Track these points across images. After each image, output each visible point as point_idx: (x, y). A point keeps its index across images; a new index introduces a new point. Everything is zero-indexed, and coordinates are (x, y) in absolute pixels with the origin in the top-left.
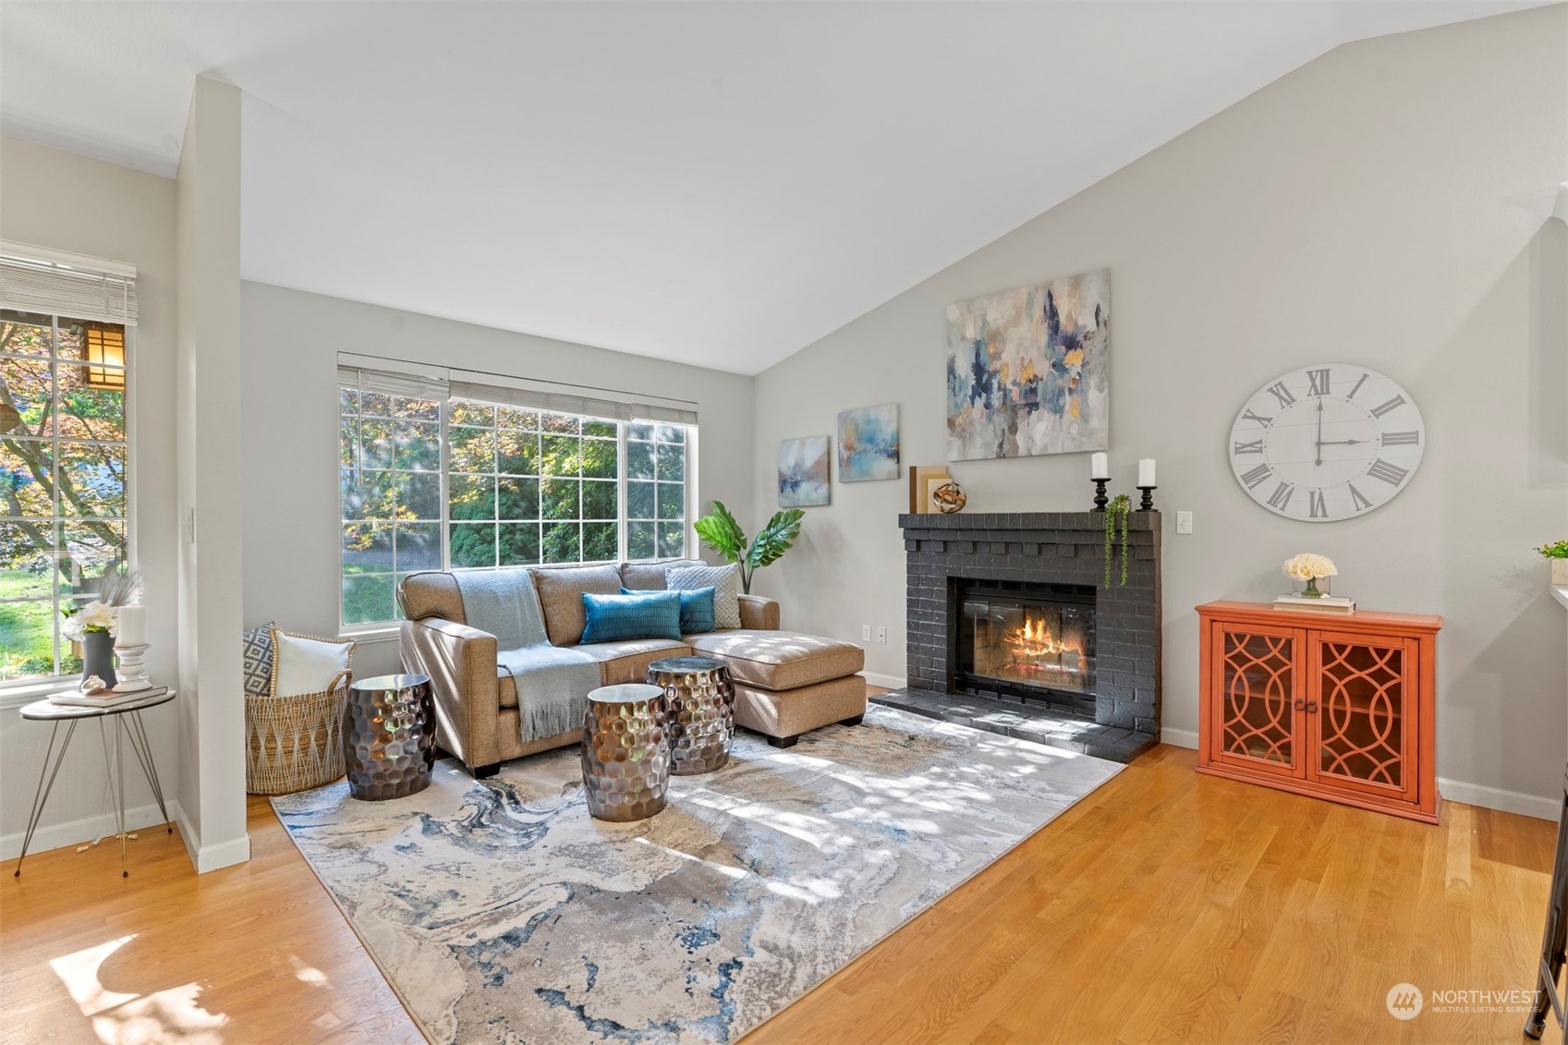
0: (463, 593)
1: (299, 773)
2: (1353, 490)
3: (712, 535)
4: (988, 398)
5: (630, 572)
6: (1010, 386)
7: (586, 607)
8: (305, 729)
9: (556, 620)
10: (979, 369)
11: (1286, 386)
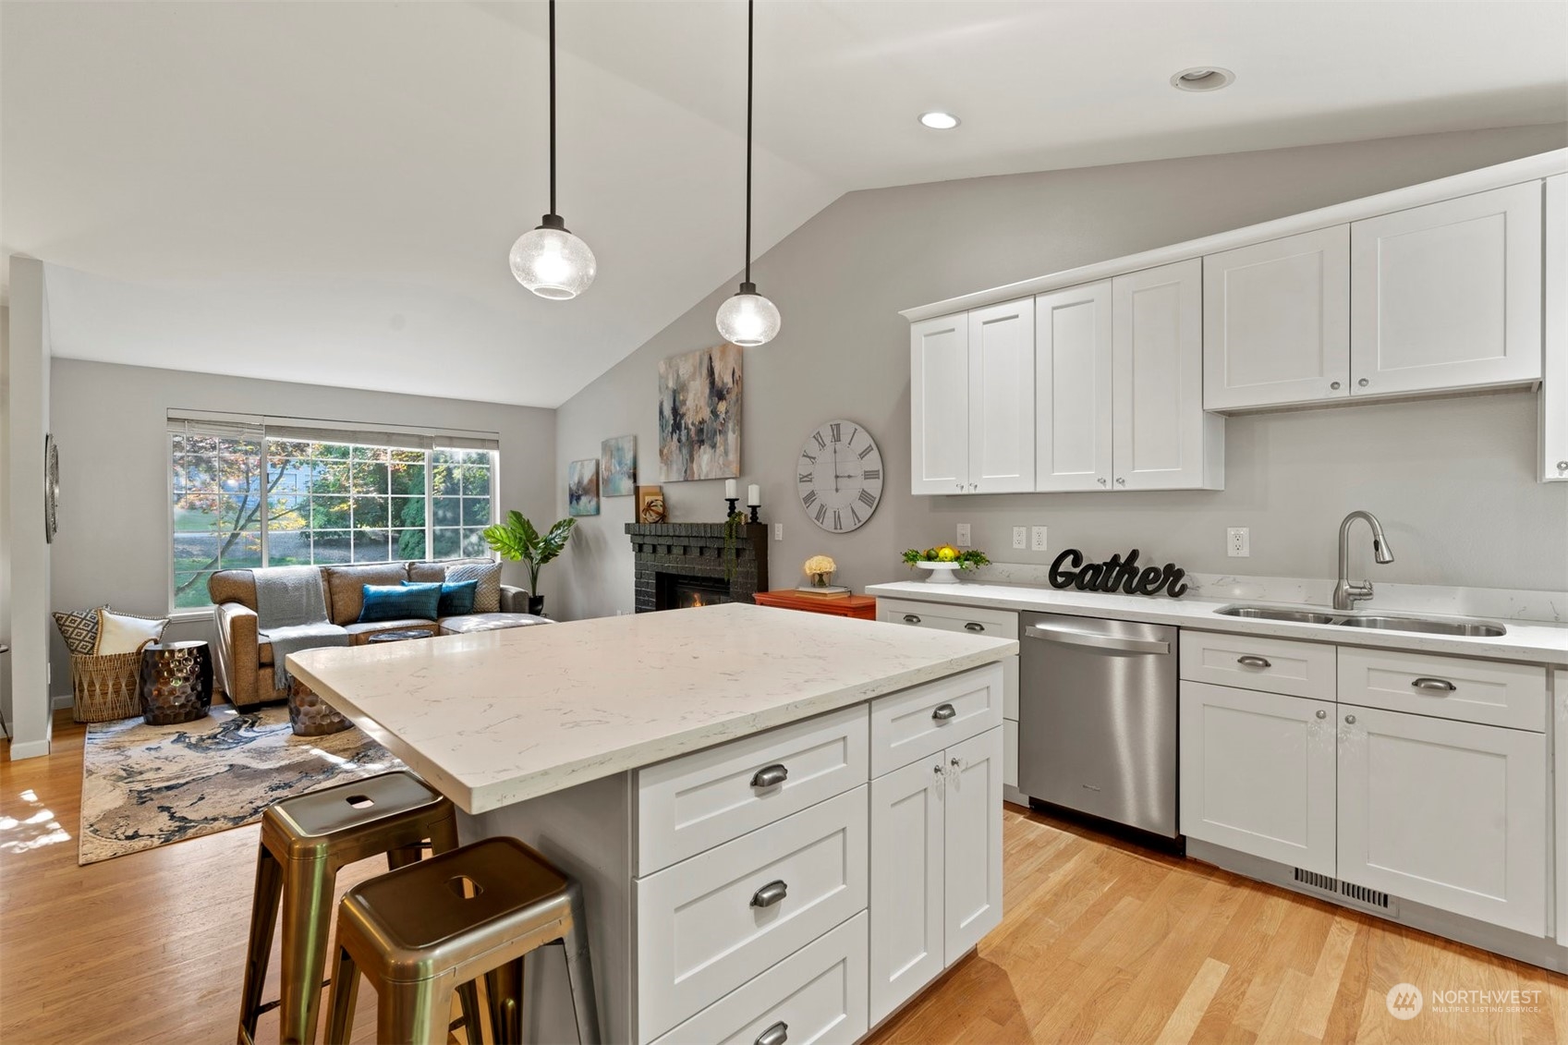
0: (258, 584)
1: (113, 709)
2: (853, 511)
3: (500, 538)
4: (680, 435)
5: (416, 568)
6: (690, 426)
7: (364, 594)
8: (117, 678)
9: (340, 605)
10: (675, 411)
11: (822, 435)
